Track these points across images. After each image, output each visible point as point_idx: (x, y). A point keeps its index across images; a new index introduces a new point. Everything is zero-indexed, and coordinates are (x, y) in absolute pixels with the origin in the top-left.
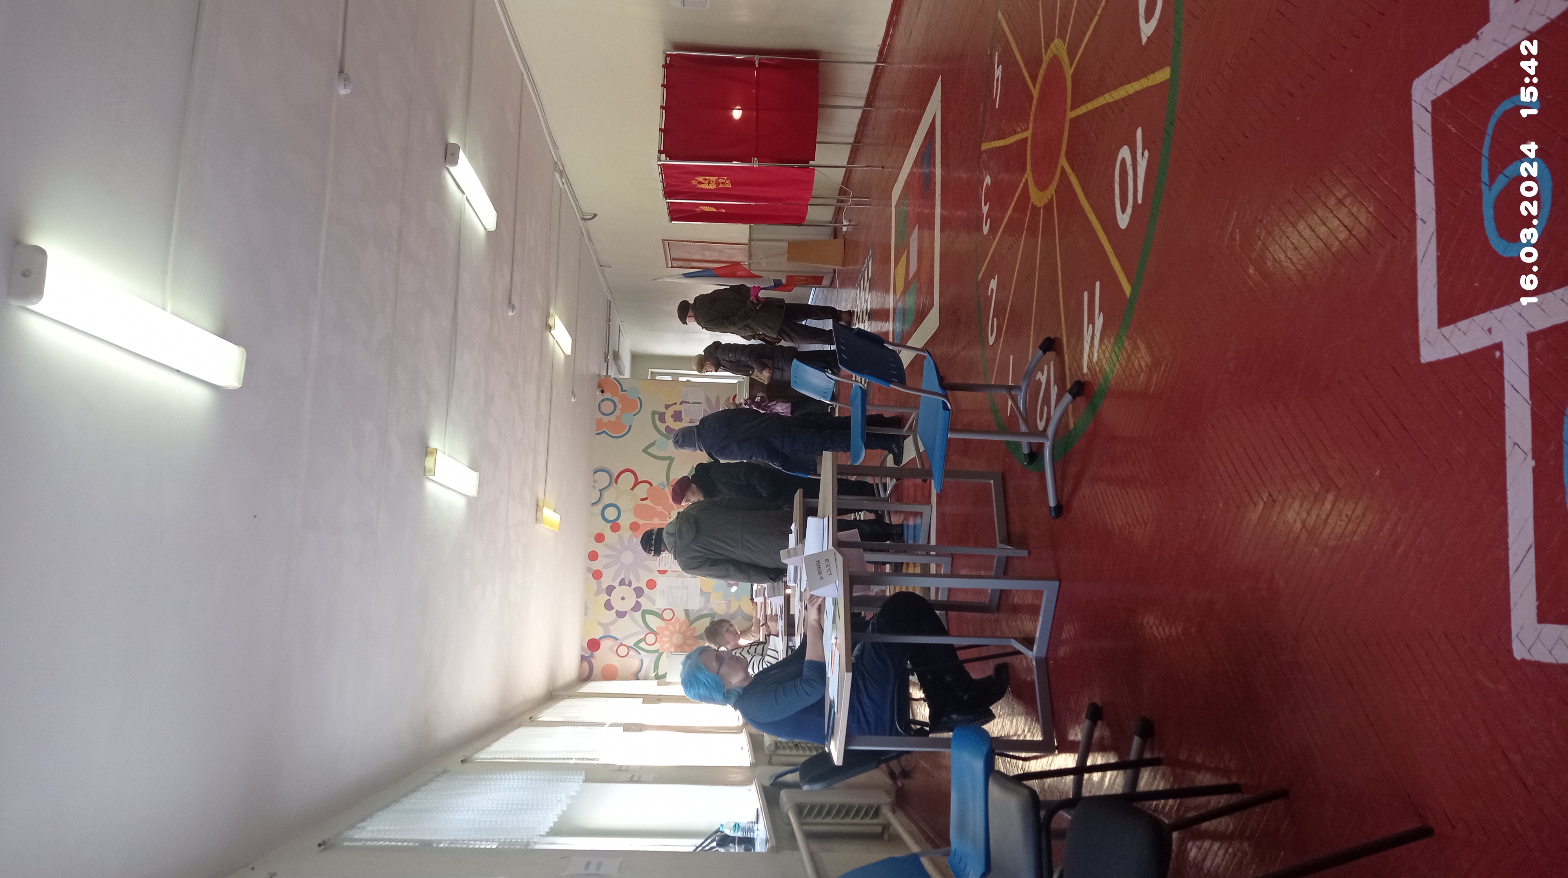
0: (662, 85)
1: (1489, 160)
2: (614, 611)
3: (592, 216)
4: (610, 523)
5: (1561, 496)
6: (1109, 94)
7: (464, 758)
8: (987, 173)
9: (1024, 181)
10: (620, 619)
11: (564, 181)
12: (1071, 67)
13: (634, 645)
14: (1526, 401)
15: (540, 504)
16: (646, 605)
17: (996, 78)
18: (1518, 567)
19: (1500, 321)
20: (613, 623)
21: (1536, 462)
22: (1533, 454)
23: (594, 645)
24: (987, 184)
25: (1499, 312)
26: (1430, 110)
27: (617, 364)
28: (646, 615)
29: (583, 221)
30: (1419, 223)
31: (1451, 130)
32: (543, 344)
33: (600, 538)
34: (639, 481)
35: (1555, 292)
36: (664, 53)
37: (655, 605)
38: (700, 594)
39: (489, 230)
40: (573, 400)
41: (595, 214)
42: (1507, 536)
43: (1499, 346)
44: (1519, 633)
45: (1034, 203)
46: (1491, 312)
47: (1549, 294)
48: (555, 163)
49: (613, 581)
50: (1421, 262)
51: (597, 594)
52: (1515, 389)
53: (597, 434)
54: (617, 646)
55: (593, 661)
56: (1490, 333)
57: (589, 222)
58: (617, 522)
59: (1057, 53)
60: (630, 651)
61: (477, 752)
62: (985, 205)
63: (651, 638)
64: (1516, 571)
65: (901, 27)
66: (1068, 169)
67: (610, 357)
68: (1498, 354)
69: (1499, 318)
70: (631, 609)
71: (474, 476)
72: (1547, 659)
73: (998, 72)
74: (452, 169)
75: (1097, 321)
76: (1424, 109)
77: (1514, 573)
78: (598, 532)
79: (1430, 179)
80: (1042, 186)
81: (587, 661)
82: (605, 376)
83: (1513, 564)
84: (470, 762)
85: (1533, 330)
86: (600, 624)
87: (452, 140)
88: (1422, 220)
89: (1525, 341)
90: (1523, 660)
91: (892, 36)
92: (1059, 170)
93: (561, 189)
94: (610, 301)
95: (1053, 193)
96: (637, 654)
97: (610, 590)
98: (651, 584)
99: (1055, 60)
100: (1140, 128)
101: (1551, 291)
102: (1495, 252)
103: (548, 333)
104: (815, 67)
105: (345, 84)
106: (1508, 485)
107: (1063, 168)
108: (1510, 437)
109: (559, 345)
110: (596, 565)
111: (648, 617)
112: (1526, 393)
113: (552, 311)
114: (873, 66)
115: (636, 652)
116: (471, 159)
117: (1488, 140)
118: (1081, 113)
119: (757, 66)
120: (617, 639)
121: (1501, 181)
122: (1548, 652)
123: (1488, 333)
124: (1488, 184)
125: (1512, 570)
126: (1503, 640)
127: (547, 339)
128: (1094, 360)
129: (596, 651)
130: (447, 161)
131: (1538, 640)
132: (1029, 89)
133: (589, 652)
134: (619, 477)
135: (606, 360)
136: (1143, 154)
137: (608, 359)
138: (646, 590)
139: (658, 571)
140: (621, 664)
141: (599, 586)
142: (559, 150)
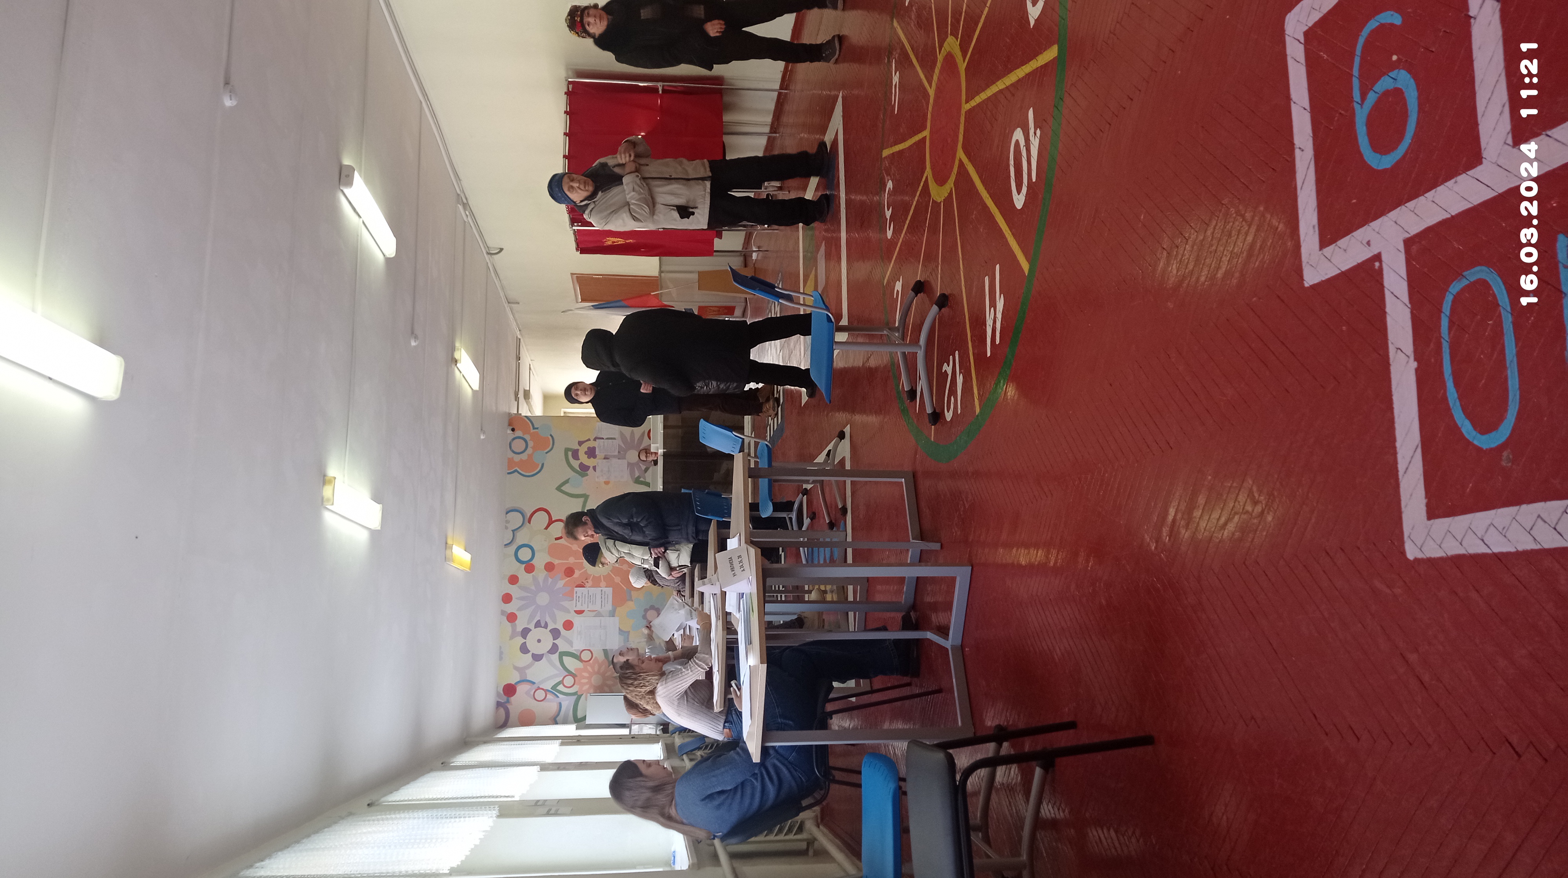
0: (565, 112)
1: (1359, 79)
2: (530, 655)
3: (498, 250)
4: (524, 564)
5: (1442, 392)
6: (1000, 81)
7: (371, 801)
8: (889, 178)
9: (924, 179)
10: (537, 662)
11: (468, 213)
12: (964, 61)
13: (551, 689)
14: (1406, 305)
15: (450, 542)
16: (563, 646)
17: (894, 84)
18: (1407, 469)
19: (1378, 233)
20: (529, 666)
21: (1418, 363)
22: (1415, 355)
23: (510, 690)
24: (890, 188)
25: (1375, 224)
26: (1303, 41)
27: (528, 404)
28: (564, 657)
29: (489, 256)
30: (1297, 152)
31: (1323, 57)
32: (449, 378)
33: (513, 580)
34: (553, 520)
35: (1426, 195)
36: (566, 80)
37: (572, 647)
38: (619, 633)
39: (388, 256)
40: (482, 437)
41: (501, 248)
42: (1395, 440)
43: (1378, 257)
44: (1410, 533)
45: (934, 199)
46: (1369, 225)
47: (1422, 198)
48: (458, 195)
49: (528, 624)
50: (1301, 189)
51: (512, 637)
52: (1395, 296)
53: (508, 473)
54: (534, 690)
55: (509, 707)
56: (1369, 246)
57: (495, 256)
58: (531, 562)
59: (951, 50)
60: (548, 695)
61: (385, 795)
62: (889, 209)
63: (569, 681)
64: (1405, 472)
66: (965, 160)
67: (521, 395)
68: (1377, 264)
69: (1377, 230)
70: (548, 652)
71: (377, 508)
72: (1438, 554)
73: (896, 79)
74: (346, 191)
75: (998, 303)
76: (1297, 41)
77: (1403, 475)
78: (511, 574)
79: (1306, 108)
80: (942, 182)
81: (502, 707)
82: (515, 412)
83: (1401, 467)
84: (378, 805)
85: (1410, 236)
86: (516, 668)
87: (347, 161)
88: (1300, 148)
89: (1401, 247)
90: (1416, 560)
92: (957, 163)
93: (465, 222)
94: (520, 339)
95: (952, 185)
96: (555, 697)
97: (525, 632)
98: (568, 625)
99: (950, 59)
100: (1032, 108)
101: (1423, 195)
102: (1370, 167)
103: (453, 366)
104: (720, 92)
105: (230, 96)
106: (1393, 390)
107: (960, 160)
108: (1392, 343)
109: (467, 381)
110: (510, 608)
111: (566, 659)
112: (1405, 298)
113: (457, 344)
114: (776, 93)
115: (554, 696)
116: (368, 181)
117: (1357, 60)
118: (975, 104)
119: (660, 92)
120: (534, 683)
121: (1372, 98)
122: (1438, 547)
123: (1367, 246)
124: (1360, 102)
125: (1401, 473)
126: (1396, 544)
127: (453, 373)
128: (997, 342)
129: (512, 696)
130: (341, 182)
131: (1428, 537)
132: (925, 89)
133: (505, 698)
134: (532, 516)
135: (517, 398)
136: (1035, 134)
137: (518, 398)
138: (563, 631)
139: (575, 611)
140: (538, 708)
141: (514, 629)
142: (462, 182)
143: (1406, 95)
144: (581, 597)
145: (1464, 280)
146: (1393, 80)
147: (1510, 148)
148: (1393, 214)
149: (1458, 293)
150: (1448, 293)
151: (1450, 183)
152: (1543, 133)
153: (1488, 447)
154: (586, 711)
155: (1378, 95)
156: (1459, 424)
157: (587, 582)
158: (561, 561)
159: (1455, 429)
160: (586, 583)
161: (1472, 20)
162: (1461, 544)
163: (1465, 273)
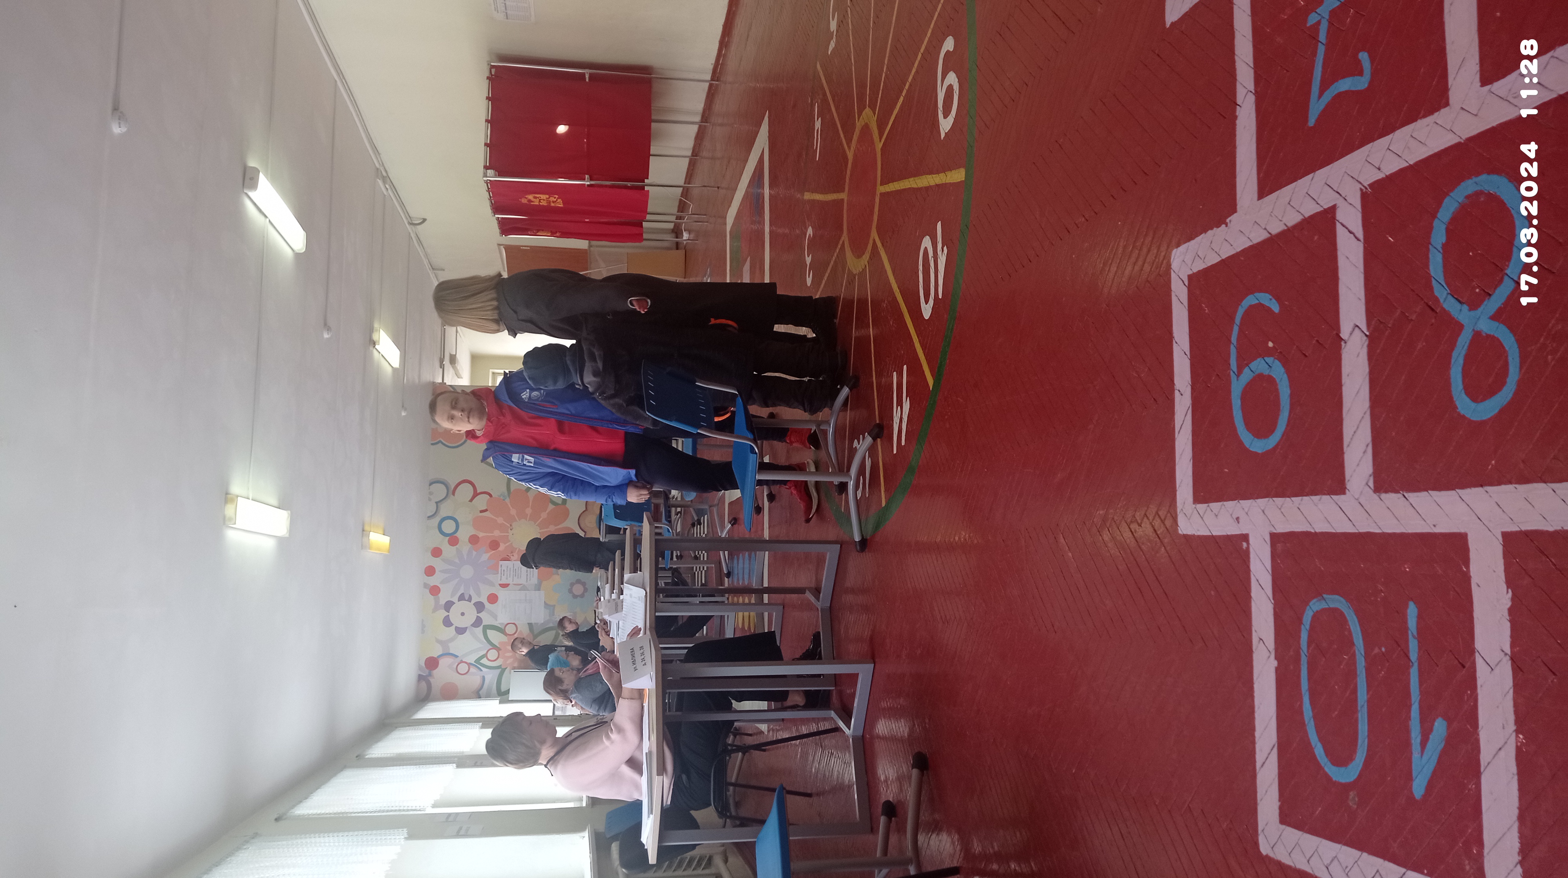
0: (487, 98)
1: (1237, 349)
2: (453, 628)
3: (420, 221)
4: (447, 536)
6: (913, 179)
7: (279, 814)
8: (810, 223)
9: (841, 242)
10: (460, 635)
11: (387, 186)
12: (880, 140)
13: (475, 662)
14: (1270, 599)
15: (367, 528)
16: (487, 620)
17: (816, 129)
18: (1264, 763)
19: (1247, 513)
20: (452, 639)
21: (1279, 664)
22: (1275, 657)
23: (432, 663)
24: (810, 234)
25: (1246, 503)
26: (1186, 284)
27: (455, 368)
28: (488, 630)
29: (412, 226)
30: (1177, 394)
31: (1206, 310)
32: (367, 360)
33: (437, 552)
34: (478, 492)
35: (1293, 499)
36: (488, 64)
37: (496, 620)
38: (545, 607)
39: (298, 252)
40: (403, 414)
41: (424, 219)
42: (1254, 729)
43: (1245, 537)
44: (1264, 830)
45: (850, 267)
46: (1238, 502)
47: (1287, 499)
48: (377, 169)
49: (451, 598)
50: (1181, 433)
51: (435, 609)
52: (1260, 583)
53: (432, 444)
54: (457, 664)
55: (432, 680)
56: (1238, 522)
57: (418, 227)
58: (455, 535)
59: (868, 123)
60: (471, 669)
61: (294, 806)
62: (808, 256)
63: (493, 654)
64: (1262, 766)
65: (733, 48)
66: (879, 244)
67: (446, 362)
68: (1245, 545)
70: (471, 625)
71: (285, 516)
72: (1287, 864)
73: (818, 124)
74: (251, 194)
75: (904, 404)
76: (1181, 281)
77: (1260, 768)
78: (435, 546)
79: (1186, 353)
80: (859, 254)
81: (424, 680)
82: (440, 383)
83: (1259, 758)
84: (284, 820)
85: (1275, 532)
86: (438, 641)
87: (252, 163)
88: (1179, 391)
89: (1268, 538)
90: (1268, 856)
91: (725, 55)
92: (871, 242)
93: (385, 195)
95: (866, 263)
96: (479, 671)
97: (448, 605)
98: (493, 599)
99: (867, 131)
100: (940, 222)
101: (1290, 497)
102: (1243, 444)
103: (371, 348)
104: (649, 82)
105: (119, 122)
106: (1255, 678)
108: (1256, 631)
109: (386, 360)
110: (433, 581)
111: (491, 634)
112: (1269, 593)
113: (376, 325)
114: (707, 85)
115: (477, 669)
116: (274, 180)
117: (1236, 328)
118: (890, 190)
119: (587, 80)
120: (456, 656)
121: (1247, 375)
122: (1288, 854)
123: (1236, 521)
124: (1236, 373)
125: (1258, 765)
126: (1251, 832)
127: (372, 354)
128: (903, 443)
129: (434, 669)
130: (245, 185)
131: (1280, 840)
132: (844, 151)
133: (427, 671)
134: (457, 487)
135: (442, 366)
136: (943, 251)
137: (444, 365)
138: (487, 605)
139: (499, 584)
140: (461, 682)
141: (437, 601)
142: (381, 155)
143: (1279, 387)
144: (506, 570)
145: (1324, 602)
146: (1268, 366)
147: (1371, 492)
148: (1262, 502)
149: (1317, 612)
150: (1308, 607)
151: (1315, 498)
152: (1401, 492)
153: (1337, 780)
154: (510, 684)
155: (1255, 375)
156: (1313, 744)
157: (513, 555)
158: (485, 534)
159: (1308, 744)
160: (511, 557)
161: (1343, 343)
162: (1309, 865)
163: (1325, 596)
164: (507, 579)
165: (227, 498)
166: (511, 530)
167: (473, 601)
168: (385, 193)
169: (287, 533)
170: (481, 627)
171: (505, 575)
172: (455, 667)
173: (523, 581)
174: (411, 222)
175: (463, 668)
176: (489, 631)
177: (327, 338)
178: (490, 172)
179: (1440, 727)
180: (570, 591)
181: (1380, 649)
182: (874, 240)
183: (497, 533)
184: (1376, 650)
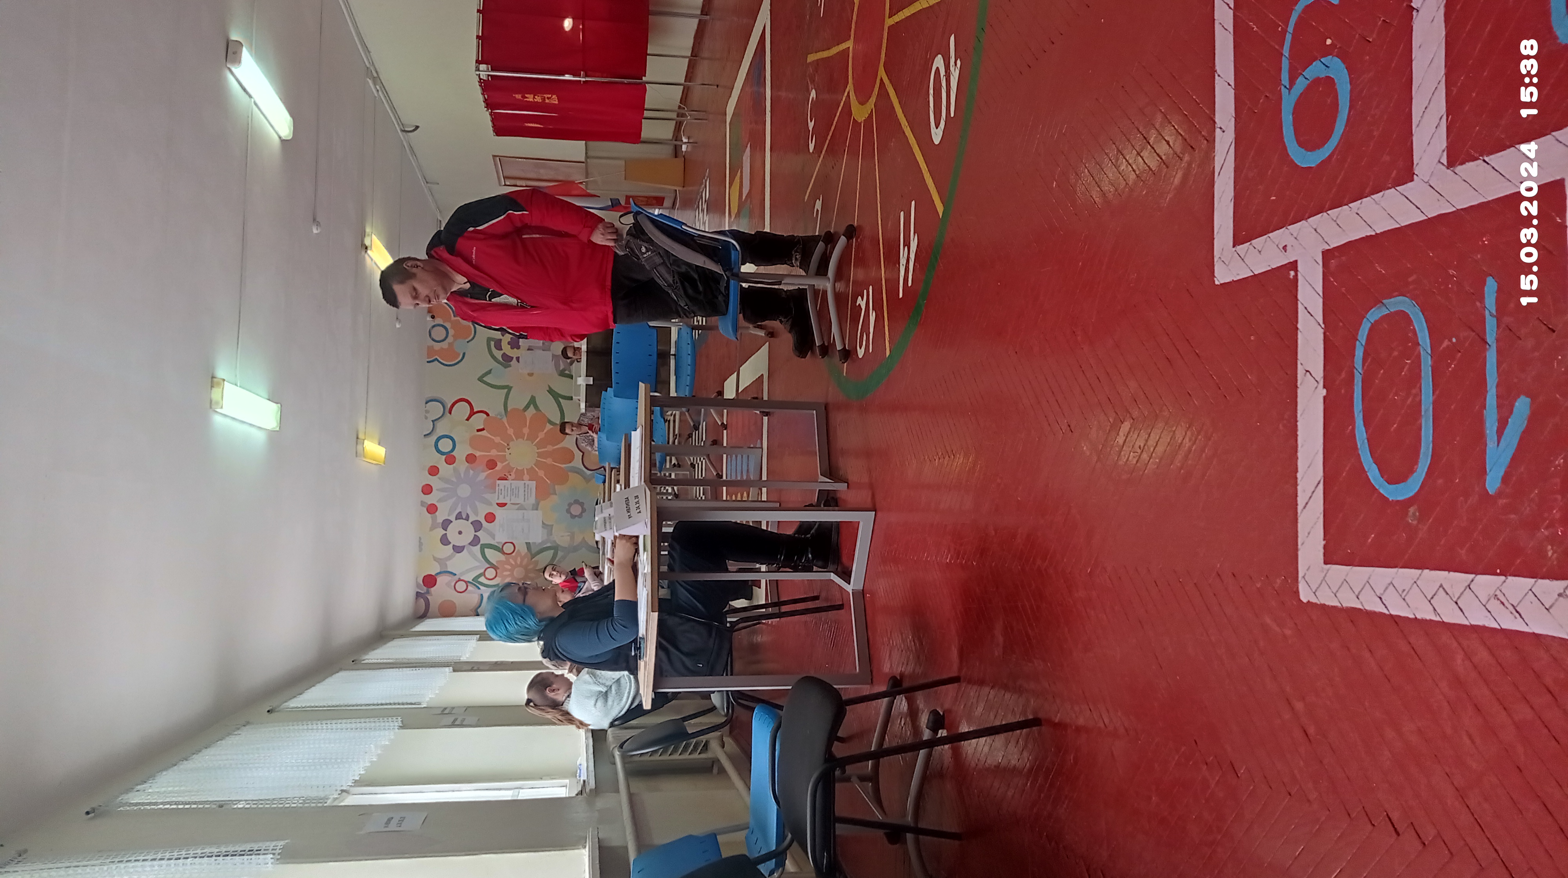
1: (1289, 61)
2: (451, 546)
3: (414, 128)
4: (444, 455)
5: (1350, 426)
7: (271, 707)
8: (813, 87)
10: (457, 554)
11: (378, 87)
13: (473, 580)
14: (1320, 325)
15: (361, 436)
16: (484, 538)
18: (1307, 504)
19: (1296, 238)
20: (450, 558)
21: (1327, 392)
22: (1324, 382)
23: (430, 581)
24: (813, 98)
25: (1295, 228)
26: (1232, 6)
29: (404, 133)
30: (1218, 132)
31: (1253, 28)
32: (358, 265)
33: (434, 471)
34: (475, 411)
35: (1351, 205)
37: (494, 539)
38: (543, 527)
39: (284, 138)
40: (398, 326)
41: (416, 126)
42: (1296, 471)
43: (1294, 265)
44: (1305, 574)
45: (855, 118)
46: (1287, 228)
47: (1345, 208)
48: (368, 68)
49: (449, 515)
50: (1219, 174)
51: (433, 528)
52: (1309, 313)
53: (428, 362)
54: (455, 582)
55: (429, 597)
56: (1286, 251)
57: (410, 134)
58: (452, 454)
60: (469, 587)
61: (289, 700)
62: (811, 121)
63: (491, 573)
64: (1305, 507)
66: (886, 81)
68: (1292, 273)
69: (1295, 235)
70: (469, 544)
71: (274, 408)
72: (1332, 602)
74: (234, 69)
75: (912, 242)
76: (1226, 5)
77: (1302, 510)
78: (431, 465)
79: (1230, 83)
80: (865, 99)
81: (422, 597)
83: (1301, 500)
84: (277, 711)
85: (1329, 248)
86: (435, 559)
87: (233, 36)
88: (1221, 128)
89: (1320, 259)
90: (1309, 603)
92: (878, 82)
95: (873, 106)
96: (477, 589)
97: (446, 524)
98: (490, 518)
100: (953, 35)
101: (1347, 204)
102: (1293, 163)
103: (364, 254)
106: (1299, 416)
108: (1302, 364)
109: (375, 261)
110: (430, 499)
111: (489, 552)
112: (1320, 316)
113: (368, 230)
115: (475, 587)
116: (257, 57)
117: (1289, 38)
118: (898, 20)
120: (454, 575)
121: (1301, 84)
122: (1333, 595)
123: (1283, 250)
124: (1288, 87)
125: (1300, 508)
126: (1290, 582)
127: (363, 258)
128: (909, 285)
129: (432, 587)
130: (227, 59)
131: (1324, 582)
133: (425, 588)
134: (454, 406)
138: (485, 524)
139: (497, 504)
140: (459, 600)
141: (434, 520)
142: (371, 54)
143: (1338, 87)
144: (503, 490)
145: (1384, 308)
146: (1326, 68)
147: (1444, 168)
148: (1314, 221)
149: (1376, 321)
150: (1365, 320)
151: (1377, 197)
152: (1481, 158)
153: (1394, 499)
155: (1308, 82)
156: (1366, 468)
157: (510, 475)
158: (482, 453)
159: (1360, 470)
161: (1415, 13)
162: (1358, 598)
163: (1384, 301)
164: (504, 498)
165: (213, 381)
166: (508, 449)
167: (471, 520)
168: (376, 95)
169: (277, 427)
170: (479, 546)
171: (503, 494)
172: (453, 584)
173: (520, 500)
174: (403, 129)
175: (461, 586)
176: (486, 550)
177: (316, 234)
178: (483, 67)
179: (1522, 406)
180: (568, 511)
181: (1450, 340)
182: (881, 79)
183: (494, 453)
184: (1446, 343)
